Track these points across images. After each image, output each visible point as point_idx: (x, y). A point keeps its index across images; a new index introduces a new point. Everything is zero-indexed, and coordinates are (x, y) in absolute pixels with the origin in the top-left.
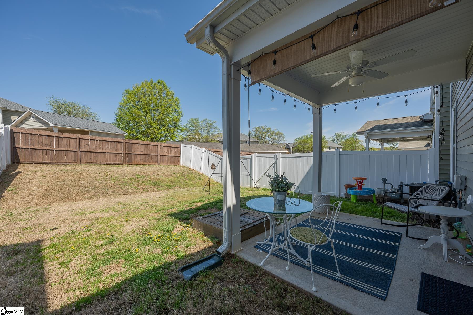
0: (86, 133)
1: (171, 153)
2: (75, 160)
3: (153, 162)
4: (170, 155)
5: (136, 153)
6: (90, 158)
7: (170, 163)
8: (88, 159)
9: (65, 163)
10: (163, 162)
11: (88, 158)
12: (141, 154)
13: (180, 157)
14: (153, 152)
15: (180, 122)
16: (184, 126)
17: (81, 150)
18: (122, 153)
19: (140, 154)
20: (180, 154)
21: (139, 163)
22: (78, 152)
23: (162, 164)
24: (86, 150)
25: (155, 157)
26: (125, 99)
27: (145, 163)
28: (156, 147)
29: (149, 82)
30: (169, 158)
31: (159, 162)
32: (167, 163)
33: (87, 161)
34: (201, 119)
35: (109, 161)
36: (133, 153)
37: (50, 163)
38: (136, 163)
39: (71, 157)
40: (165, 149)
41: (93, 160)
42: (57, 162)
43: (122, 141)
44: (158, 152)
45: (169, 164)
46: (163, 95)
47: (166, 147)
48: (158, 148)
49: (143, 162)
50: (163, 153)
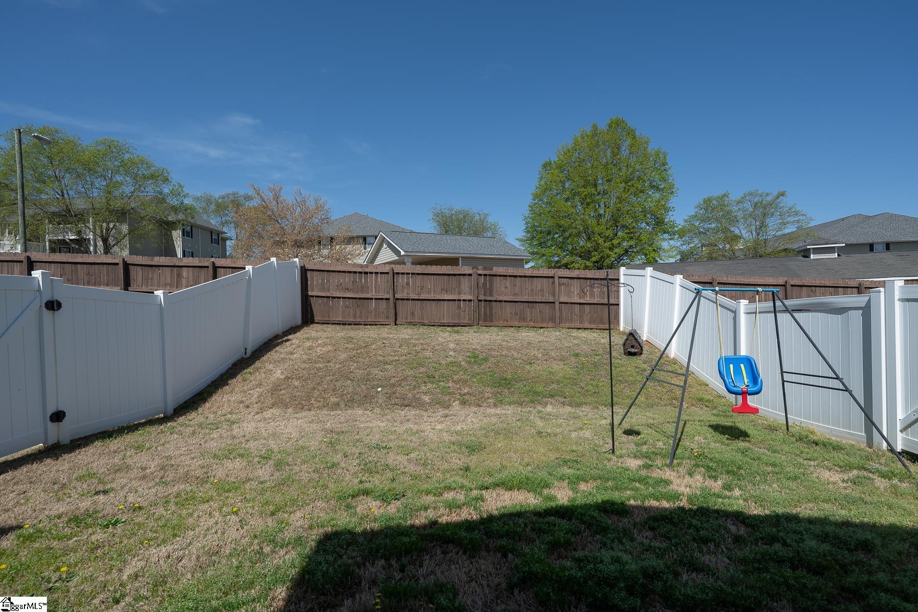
0: (453, 261)
1: (592, 295)
2: (387, 317)
3: (543, 321)
4: (588, 299)
5: (501, 298)
6: (413, 313)
7: (590, 323)
8: (409, 314)
9: (373, 323)
10: (571, 321)
11: (409, 312)
12: (514, 300)
13: (618, 305)
14: (543, 296)
15: (670, 213)
16: (686, 221)
17: (397, 296)
18: (471, 300)
19: (511, 300)
20: (618, 297)
21: (510, 323)
22: (392, 299)
23: (568, 325)
24: (405, 296)
25: (547, 306)
26: (543, 183)
27: (521, 322)
28: (551, 280)
29: (589, 129)
30: (587, 307)
31: (557, 321)
32: (581, 322)
33: (407, 318)
34: (735, 196)
35: (445, 318)
36: (495, 299)
37: (353, 322)
38: (501, 323)
39: (382, 311)
40: (576, 286)
41: (417, 317)
42: (362, 322)
43: (470, 272)
44: (554, 295)
45: (586, 325)
46: (625, 152)
47: (575, 280)
48: (553, 283)
49: (519, 322)
50: (570, 297)
